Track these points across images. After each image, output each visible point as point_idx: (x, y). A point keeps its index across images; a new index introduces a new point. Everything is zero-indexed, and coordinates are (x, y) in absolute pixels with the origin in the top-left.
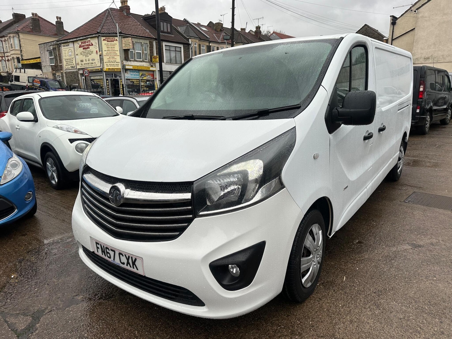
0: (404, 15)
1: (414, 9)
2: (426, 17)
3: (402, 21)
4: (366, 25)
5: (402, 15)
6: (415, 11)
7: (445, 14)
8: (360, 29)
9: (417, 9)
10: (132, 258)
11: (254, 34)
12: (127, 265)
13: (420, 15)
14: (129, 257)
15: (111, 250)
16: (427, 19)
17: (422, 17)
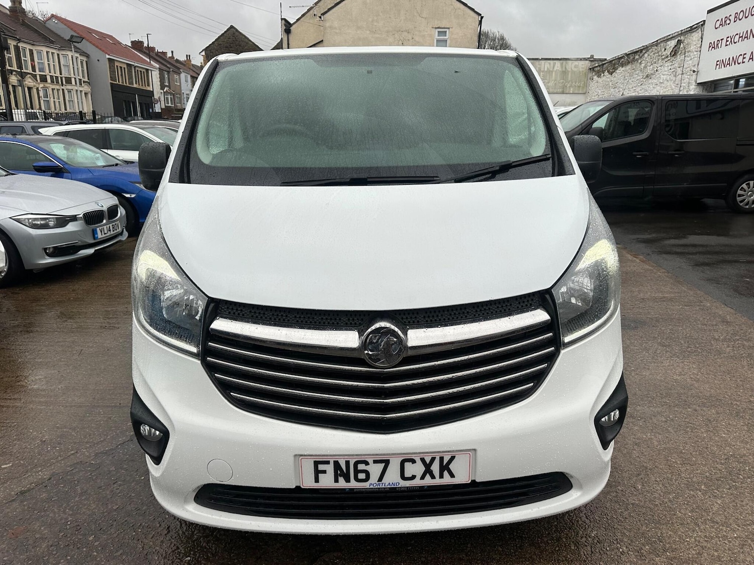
0: (301, 20)
1: (318, 11)
2: (335, 28)
3: (299, 29)
4: (232, 27)
5: (298, 20)
6: (320, 17)
7: (359, 28)
8: (223, 32)
9: (323, 14)
10: (442, 459)
11: (8, 12)
12: (423, 478)
13: (328, 24)
14: (433, 459)
15: (375, 462)
16: (337, 31)
17: (330, 27)
